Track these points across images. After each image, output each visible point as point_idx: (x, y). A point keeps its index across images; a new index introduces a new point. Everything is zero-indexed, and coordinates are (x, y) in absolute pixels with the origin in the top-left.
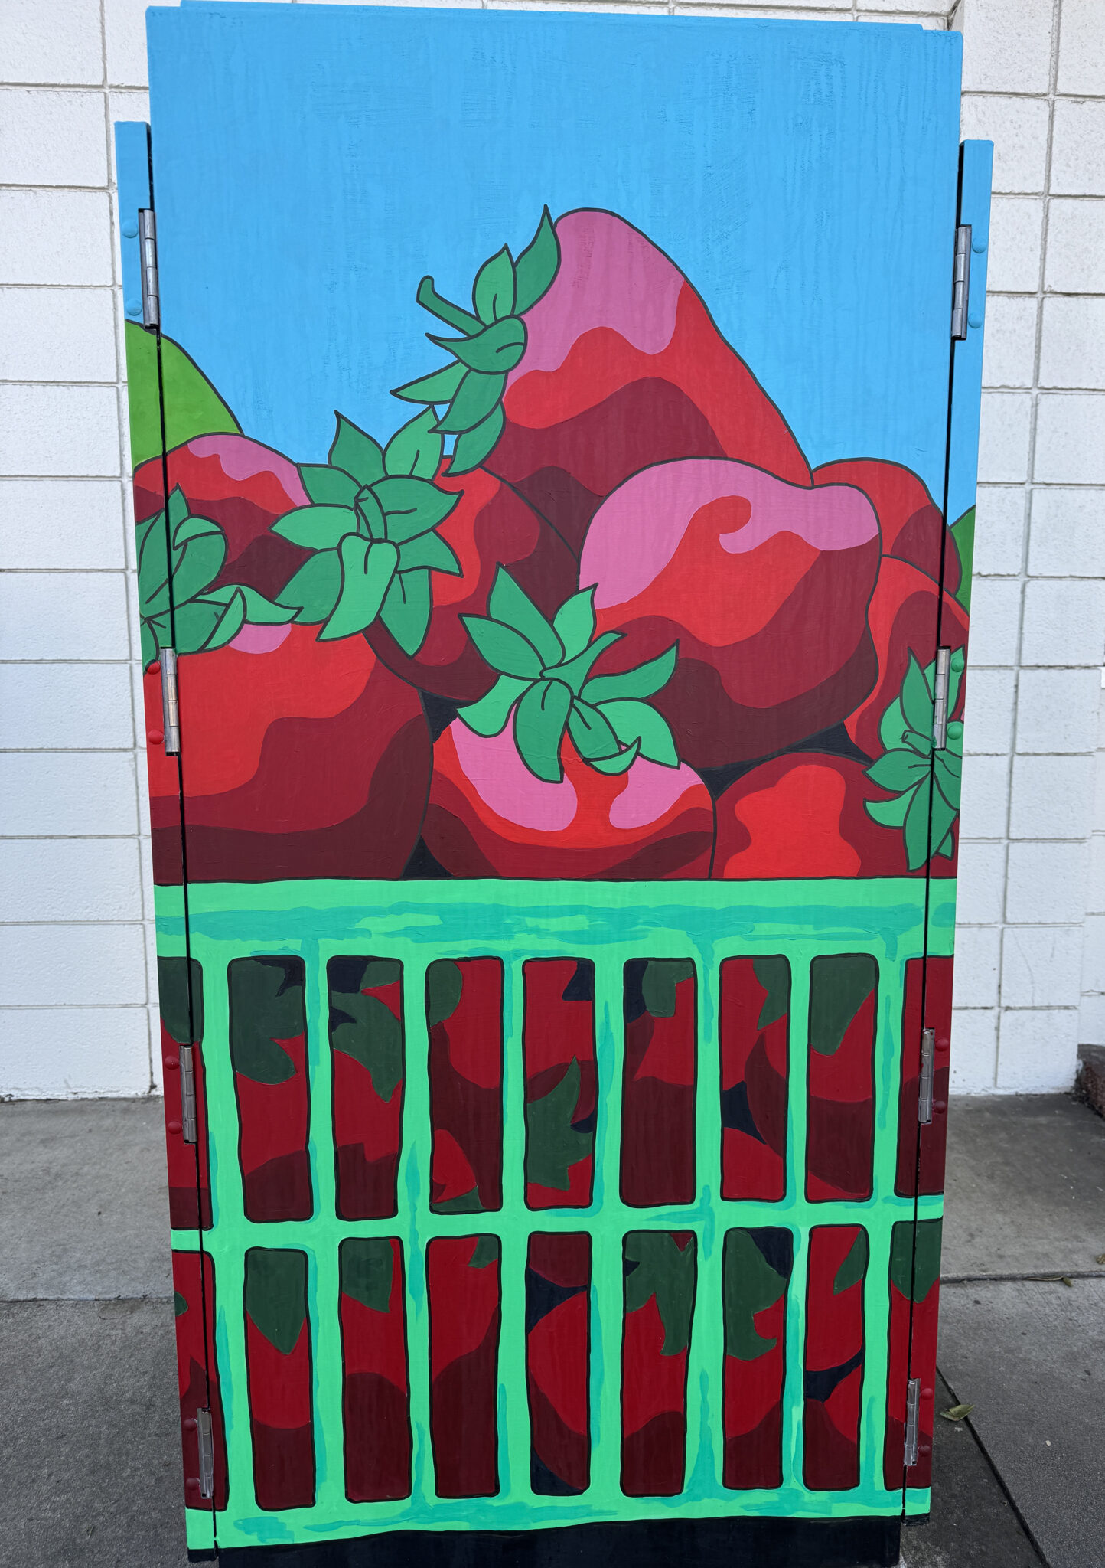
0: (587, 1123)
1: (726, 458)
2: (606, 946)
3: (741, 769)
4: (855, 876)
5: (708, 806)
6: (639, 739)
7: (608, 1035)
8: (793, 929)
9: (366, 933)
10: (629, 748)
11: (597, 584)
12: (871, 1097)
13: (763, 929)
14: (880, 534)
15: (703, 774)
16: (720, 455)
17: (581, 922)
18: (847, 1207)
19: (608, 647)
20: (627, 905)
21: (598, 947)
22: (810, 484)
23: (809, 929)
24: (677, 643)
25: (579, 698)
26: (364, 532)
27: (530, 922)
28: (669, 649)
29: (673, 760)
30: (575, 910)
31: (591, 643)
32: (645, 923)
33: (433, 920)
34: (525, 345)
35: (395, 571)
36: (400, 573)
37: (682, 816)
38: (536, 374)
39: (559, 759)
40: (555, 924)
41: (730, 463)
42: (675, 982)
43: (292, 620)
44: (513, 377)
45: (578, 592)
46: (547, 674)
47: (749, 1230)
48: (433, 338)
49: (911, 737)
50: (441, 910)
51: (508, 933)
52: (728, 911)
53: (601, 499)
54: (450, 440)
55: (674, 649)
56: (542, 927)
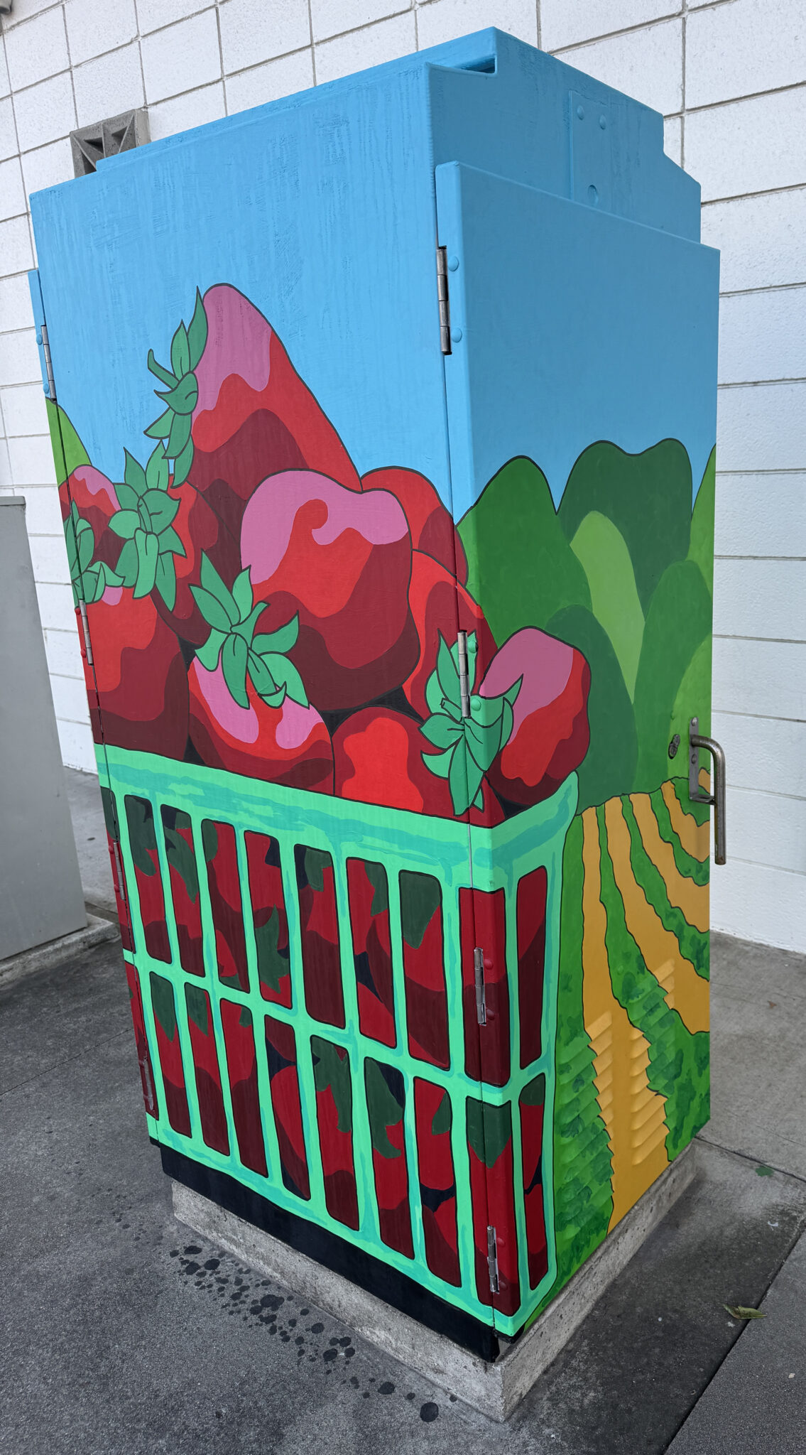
0: (285, 952)
1: (308, 469)
2: (283, 831)
3: (346, 714)
4: (421, 812)
5: (328, 739)
6: (285, 683)
7: (290, 895)
8: (386, 845)
9: (173, 792)
10: (281, 689)
11: (250, 566)
12: (444, 990)
13: (368, 840)
14: (410, 531)
15: (323, 715)
16: (304, 468)
17: (268, 811)
18: (436, 1071)
19: (261, 613)
20: (292, 805)
21: (279, 830)
22: (360, 489)
23: (396, 848)
24: (297, 613)
25: (251, 649)
26: (143, 528)
27: (245, 804)
28: (294, 617)
29: (305, 703)
30: (265, 802)
31: (253, 609)
32: (302, 820)
33: (200, 792)
34: (197, 392)
35: (158, 554)
36: (161, 554)
37: (313, 744)
38: (205, 411)
39: (246, 692)
40: (257, 809)
41: (311, 473)
42: (322, 867)
43: (122, 585)
44: (195, 415)
45: (242, 571)
46: (234, 630)
47: (379, 1063)
48: (157, 393)
49: (447, 704)
50: (205, 787)
51: (234, 809)
52: (347, 822)
53: (246, 501)
54: (172, 462)
55: (297, 617)
56: (251, 810)
